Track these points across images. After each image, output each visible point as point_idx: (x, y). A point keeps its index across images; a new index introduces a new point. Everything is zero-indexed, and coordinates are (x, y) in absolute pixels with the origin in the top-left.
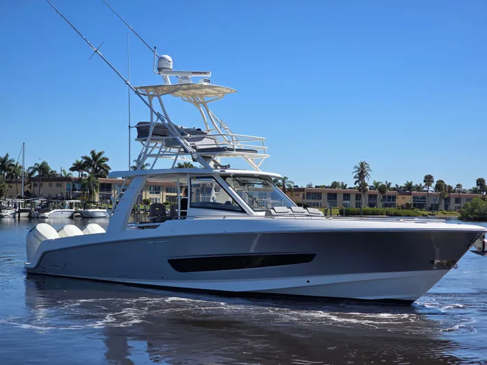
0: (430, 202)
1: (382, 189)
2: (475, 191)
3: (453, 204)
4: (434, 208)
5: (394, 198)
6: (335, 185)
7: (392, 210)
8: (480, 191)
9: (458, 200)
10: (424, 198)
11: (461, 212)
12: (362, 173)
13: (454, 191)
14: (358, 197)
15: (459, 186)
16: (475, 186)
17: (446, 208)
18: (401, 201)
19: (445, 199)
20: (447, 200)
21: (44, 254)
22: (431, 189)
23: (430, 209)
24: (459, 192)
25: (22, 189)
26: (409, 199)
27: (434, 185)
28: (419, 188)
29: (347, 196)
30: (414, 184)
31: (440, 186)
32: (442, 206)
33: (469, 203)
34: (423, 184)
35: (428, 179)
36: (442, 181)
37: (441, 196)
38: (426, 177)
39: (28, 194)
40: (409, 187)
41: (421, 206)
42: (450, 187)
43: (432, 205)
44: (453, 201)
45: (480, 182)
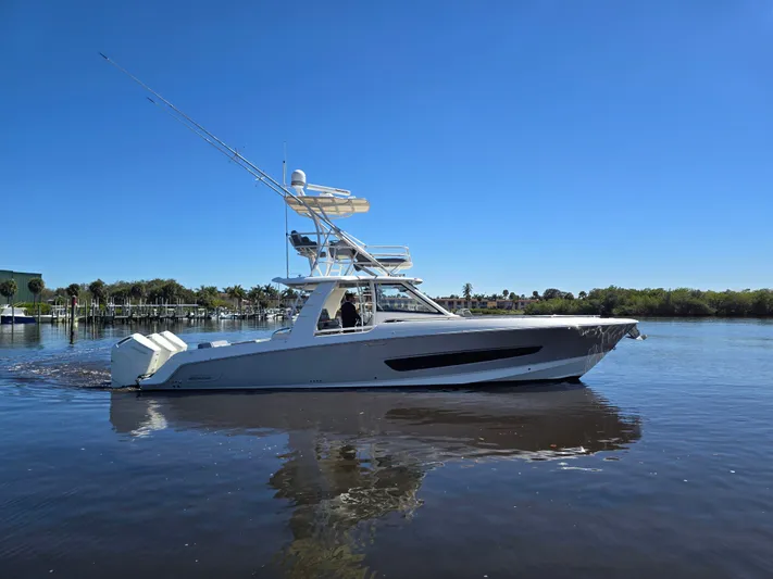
1: (479, 298)
2: (532, 298)
3: (520, 306)
4: (509, 308)
5: (486, 303)
6: (452, 297)
7: (485, 310)
9: (522, 304)
10: (506, 303)
12: (467, 290)
13: (520, 299)
14: (466, 303)
15: (523, 296)
16: (532, 296)
18: (490, 305)
19: (516, 303)
22: (507, 298)
24: (523, 299)
25: (279, 302)
26: (495, 304)
27: (509, 295)
28: (500, 298)
29: (459, 303)
30: (497, 295)
31: (512, 296)
34: (503, 295)
35: (506, 292)
36: (513, 293)
38: (504, 291)
39: (281, 306)
40: (495, 297)
41: (502, 307)
42: (518, 297)
45: (535, 293)
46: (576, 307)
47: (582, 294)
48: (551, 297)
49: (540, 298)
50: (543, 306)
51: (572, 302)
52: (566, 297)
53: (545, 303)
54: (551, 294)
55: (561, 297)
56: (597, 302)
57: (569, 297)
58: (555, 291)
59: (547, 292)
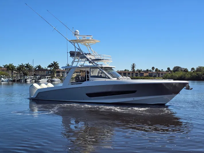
0: (154, 75)
1: (139, 71)
2: (167, 71)
3: (161, 75)
5: (143, 74)
6: (125, 70)
7: (143, 77)
8: (168, 71)
9: (162, 74)
10: (152, 73)
11: (163, 77)
12: (133, 67)
13: (161, 72)
14: (132, 74)
15: (162, 70)
16: (167, 70)
17: (158, 77)
18: (145, 74)
19: (158, 74)
20: (159, 74)
21: (39, 93)
22: (154, 71)
23: (154, 77)
24: (162, 72)
25: (33, 73)
26: (147, 74)
27: (155, 70)
28: (150, 71)
29: (129, 73)
30: (149, 70)
31: (157, 70)
32: (157, 76)
33: (165, 75)
34: (152, 70)
35: (153, 68)
36: (157, 69)
37: (157, 73)
38: (152, 67)
39: (35, 75)
40: (147, 70)
41: (151, 76)
42: (160, 70)
43: (154, 76)
44: (160, 74)
45: (168, 69)
46: (189, 76)
47: (193, 69)
48: (177, 71)
49: (171, 71)
50: (173, 75)
51: (187, 73)
52: (184, 71)
53: (173, 74)
54: (177, 69)
55: (182, 70)
56: (200, 73)
57: (186, 71)
58: (178, 68)
59: (175, 68)
